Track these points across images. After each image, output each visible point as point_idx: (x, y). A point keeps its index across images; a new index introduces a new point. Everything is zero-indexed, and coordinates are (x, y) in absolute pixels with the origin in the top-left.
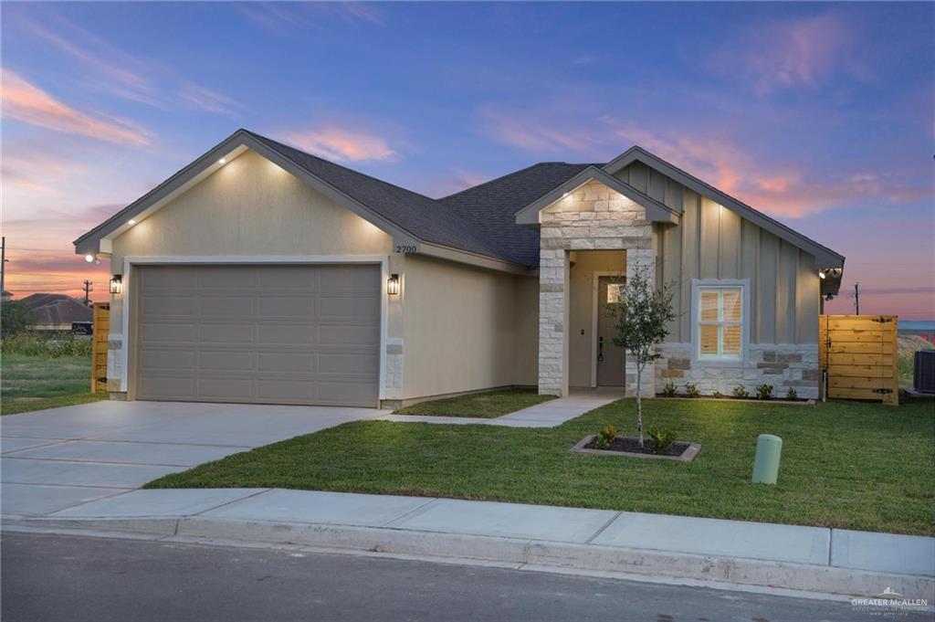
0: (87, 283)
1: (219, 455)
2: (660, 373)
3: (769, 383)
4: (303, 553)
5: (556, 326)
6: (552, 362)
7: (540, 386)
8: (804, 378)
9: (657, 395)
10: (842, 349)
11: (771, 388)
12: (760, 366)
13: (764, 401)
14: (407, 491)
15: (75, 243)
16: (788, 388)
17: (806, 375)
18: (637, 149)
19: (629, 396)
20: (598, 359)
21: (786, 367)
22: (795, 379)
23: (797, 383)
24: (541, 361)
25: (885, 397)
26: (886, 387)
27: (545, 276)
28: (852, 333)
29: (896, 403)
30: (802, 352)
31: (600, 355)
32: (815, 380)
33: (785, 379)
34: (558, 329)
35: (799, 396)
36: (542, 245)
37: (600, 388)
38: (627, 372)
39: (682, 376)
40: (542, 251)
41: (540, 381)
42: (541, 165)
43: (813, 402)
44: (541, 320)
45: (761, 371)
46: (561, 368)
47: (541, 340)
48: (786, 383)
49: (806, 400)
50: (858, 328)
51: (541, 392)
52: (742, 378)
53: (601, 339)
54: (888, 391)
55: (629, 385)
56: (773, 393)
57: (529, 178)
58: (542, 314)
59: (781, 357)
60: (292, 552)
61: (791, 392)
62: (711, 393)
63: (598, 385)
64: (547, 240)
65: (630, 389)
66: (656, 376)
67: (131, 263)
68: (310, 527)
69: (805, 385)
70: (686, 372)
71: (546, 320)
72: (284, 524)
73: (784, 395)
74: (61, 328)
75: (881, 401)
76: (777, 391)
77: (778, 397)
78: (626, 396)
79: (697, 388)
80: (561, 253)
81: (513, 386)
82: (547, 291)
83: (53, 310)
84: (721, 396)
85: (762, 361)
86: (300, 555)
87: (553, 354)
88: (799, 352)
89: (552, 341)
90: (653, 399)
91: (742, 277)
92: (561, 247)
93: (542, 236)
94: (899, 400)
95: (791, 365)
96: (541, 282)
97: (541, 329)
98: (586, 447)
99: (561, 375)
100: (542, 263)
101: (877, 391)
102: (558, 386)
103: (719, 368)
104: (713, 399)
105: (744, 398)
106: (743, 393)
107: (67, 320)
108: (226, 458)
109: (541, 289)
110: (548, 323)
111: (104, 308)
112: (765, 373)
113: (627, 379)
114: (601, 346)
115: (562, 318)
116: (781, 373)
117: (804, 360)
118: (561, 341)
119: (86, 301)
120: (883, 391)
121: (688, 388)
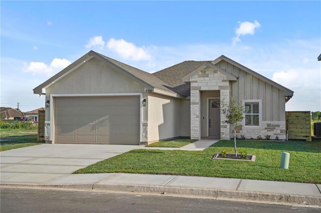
0: (18, 103)
1: (94, 162)
2: (232, 131)
3: (269, 135)
4: (140, 195)
5: (196, 116)
6: (195, 128)
7: (191, 136)
8: (281, 133)
9: (231, 139)
10: (292, 122)
11: (270, 136)
12: (266, 129)
13: (268, 141)
14: (166, 173)
15: (33, 90)
16: (276, 136)
17: (281, 131)
18: (223, 56)
19: (222, 139)
20: (209, 127)
21: (275, 129)
22: (278, 133)
23: (278, 134)
24: (191, 128)
25: (307, 138)
26: (307, 135)
27: (192, 99)
28: (295, 117)
29: (311, 140)
30: (280, 124)
31: (210, 126)
32: (284, 133)
33: (275, 133)
34: (197, 117)
35: (279, 138)
36: (191, 89)
37: (210, 137)
38: (221, 131)
39: (239, 132)
40: (191, 91)
41: (191, 135)
42: (185, 62)
43: (284, 141)
44: (191, 114)
45: (266, 130)
46: (198, 130)
47: (191, 121)
48: (275, 134)
49: (282, 140)
50: (297, 116)
51: (192, 138)
52: (260, 133)
53: (210, 120)
54: (308, 137)
55: (222, 136)
56: (271, 138)
57: (182, 66)
58: (191, 112)
59: (273, 126)
60: (136, 195)
61: (277, 137)
62: (249, 138)
63: (209, 136)
64: (193, 87)
65: (222, 137)
66: (230, 132)
67: (53, 97)
68: (140, 186)
69: (281, 135)
70: (241, 131)
71: (193, 114)
72: (130, 185)
73: (274, 138)
74: (10, 119)
75: (305, 140)
76: (272, 137)
77: (272, 139)
78: (221, 139)
79: (245, 136)
80: (198, 91)
81: (180, 136)
82: (193, 104)
83: (7, 113)
84: (253, 139)
85: (266, 127)
86: (140, 196)
87: (195, 126)
88: (279, 124)
89: (195, 121)
90: (230, 140)
91: (259, 99)
92: (198, 89)
93: (191, 86)
94: (312, 140)
95: (276, 128)
96: (191, 101)
97: (191, 117)
98: (218, 157)
99: (198, 133)
100: (191, 95)
101: (304, 136)
102: (198, 136)
103: (252, 129)
104: (250, 140)
105: (261, 139)
106: (260, 138)
107: (12, 116)
108: (97, 163)
109: (191, 103)
110: (194, 115)
111: (42, 112)
112: (268, 131)
113: (221, 133)
114: (210, 122)
115: (198, 113)
116: (273, 131)
117: (281, 126)
118: (198, 121)
119: (18, 109)
120: (306, 136)
121: (242, 136)
